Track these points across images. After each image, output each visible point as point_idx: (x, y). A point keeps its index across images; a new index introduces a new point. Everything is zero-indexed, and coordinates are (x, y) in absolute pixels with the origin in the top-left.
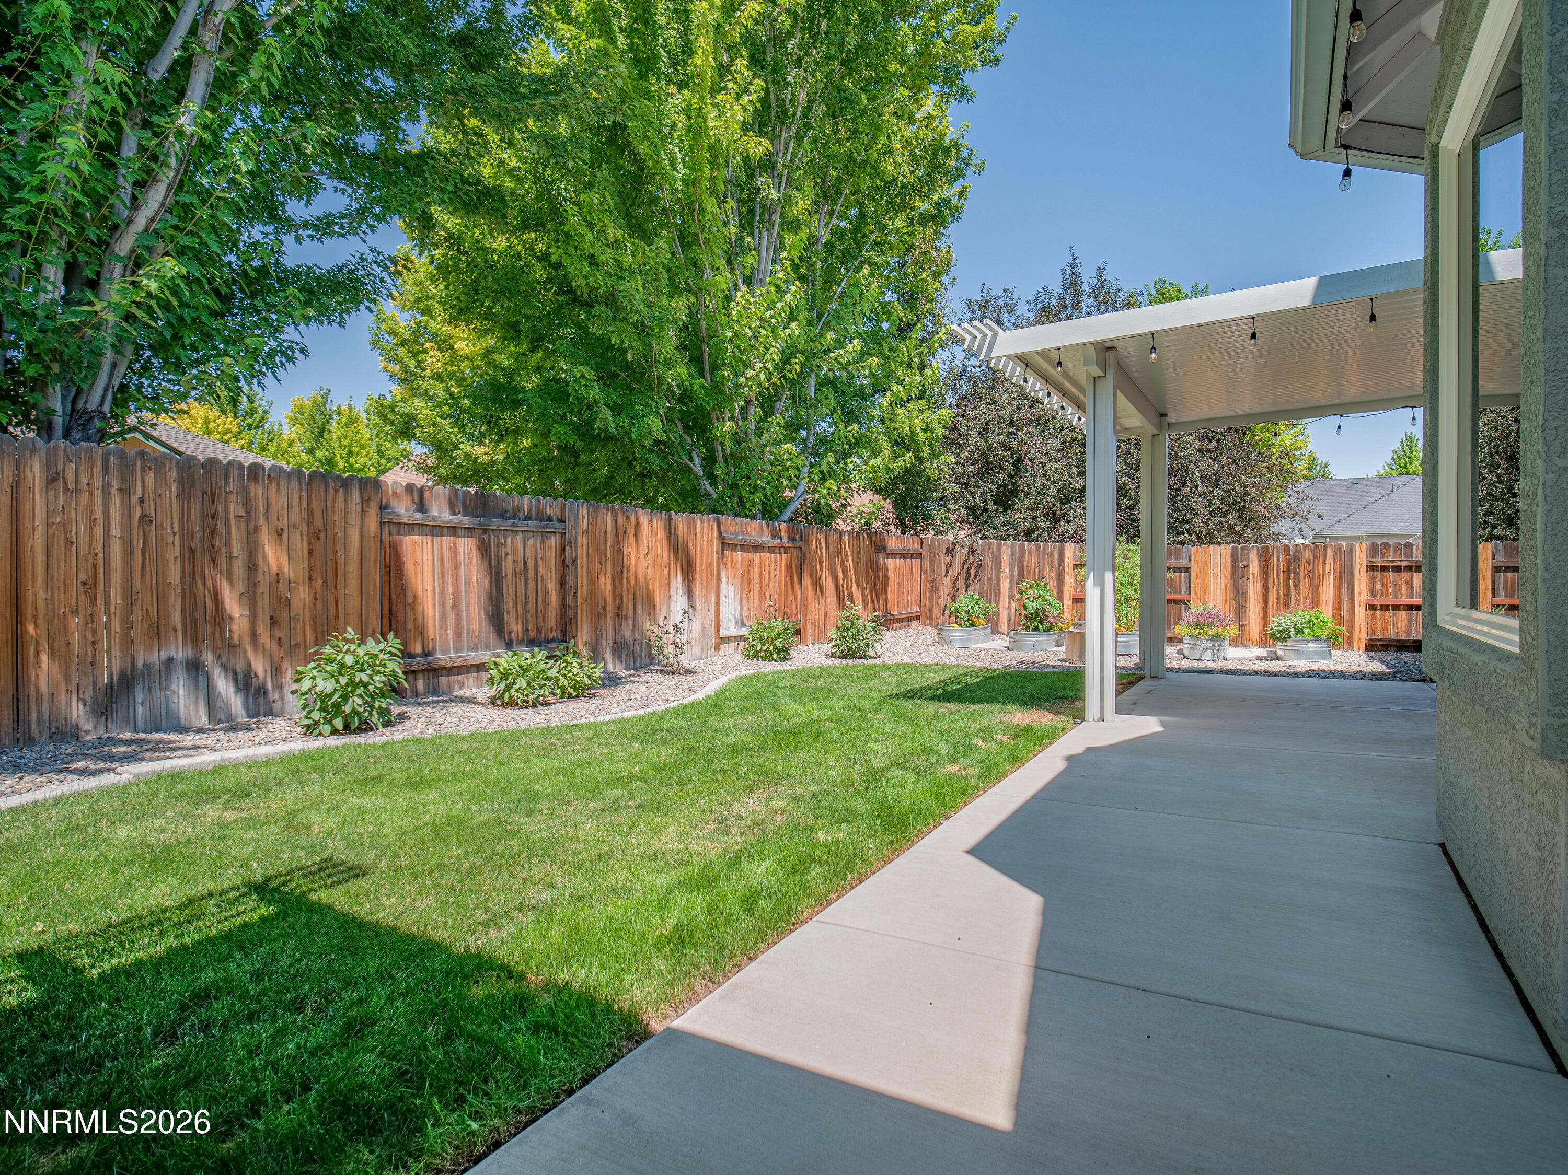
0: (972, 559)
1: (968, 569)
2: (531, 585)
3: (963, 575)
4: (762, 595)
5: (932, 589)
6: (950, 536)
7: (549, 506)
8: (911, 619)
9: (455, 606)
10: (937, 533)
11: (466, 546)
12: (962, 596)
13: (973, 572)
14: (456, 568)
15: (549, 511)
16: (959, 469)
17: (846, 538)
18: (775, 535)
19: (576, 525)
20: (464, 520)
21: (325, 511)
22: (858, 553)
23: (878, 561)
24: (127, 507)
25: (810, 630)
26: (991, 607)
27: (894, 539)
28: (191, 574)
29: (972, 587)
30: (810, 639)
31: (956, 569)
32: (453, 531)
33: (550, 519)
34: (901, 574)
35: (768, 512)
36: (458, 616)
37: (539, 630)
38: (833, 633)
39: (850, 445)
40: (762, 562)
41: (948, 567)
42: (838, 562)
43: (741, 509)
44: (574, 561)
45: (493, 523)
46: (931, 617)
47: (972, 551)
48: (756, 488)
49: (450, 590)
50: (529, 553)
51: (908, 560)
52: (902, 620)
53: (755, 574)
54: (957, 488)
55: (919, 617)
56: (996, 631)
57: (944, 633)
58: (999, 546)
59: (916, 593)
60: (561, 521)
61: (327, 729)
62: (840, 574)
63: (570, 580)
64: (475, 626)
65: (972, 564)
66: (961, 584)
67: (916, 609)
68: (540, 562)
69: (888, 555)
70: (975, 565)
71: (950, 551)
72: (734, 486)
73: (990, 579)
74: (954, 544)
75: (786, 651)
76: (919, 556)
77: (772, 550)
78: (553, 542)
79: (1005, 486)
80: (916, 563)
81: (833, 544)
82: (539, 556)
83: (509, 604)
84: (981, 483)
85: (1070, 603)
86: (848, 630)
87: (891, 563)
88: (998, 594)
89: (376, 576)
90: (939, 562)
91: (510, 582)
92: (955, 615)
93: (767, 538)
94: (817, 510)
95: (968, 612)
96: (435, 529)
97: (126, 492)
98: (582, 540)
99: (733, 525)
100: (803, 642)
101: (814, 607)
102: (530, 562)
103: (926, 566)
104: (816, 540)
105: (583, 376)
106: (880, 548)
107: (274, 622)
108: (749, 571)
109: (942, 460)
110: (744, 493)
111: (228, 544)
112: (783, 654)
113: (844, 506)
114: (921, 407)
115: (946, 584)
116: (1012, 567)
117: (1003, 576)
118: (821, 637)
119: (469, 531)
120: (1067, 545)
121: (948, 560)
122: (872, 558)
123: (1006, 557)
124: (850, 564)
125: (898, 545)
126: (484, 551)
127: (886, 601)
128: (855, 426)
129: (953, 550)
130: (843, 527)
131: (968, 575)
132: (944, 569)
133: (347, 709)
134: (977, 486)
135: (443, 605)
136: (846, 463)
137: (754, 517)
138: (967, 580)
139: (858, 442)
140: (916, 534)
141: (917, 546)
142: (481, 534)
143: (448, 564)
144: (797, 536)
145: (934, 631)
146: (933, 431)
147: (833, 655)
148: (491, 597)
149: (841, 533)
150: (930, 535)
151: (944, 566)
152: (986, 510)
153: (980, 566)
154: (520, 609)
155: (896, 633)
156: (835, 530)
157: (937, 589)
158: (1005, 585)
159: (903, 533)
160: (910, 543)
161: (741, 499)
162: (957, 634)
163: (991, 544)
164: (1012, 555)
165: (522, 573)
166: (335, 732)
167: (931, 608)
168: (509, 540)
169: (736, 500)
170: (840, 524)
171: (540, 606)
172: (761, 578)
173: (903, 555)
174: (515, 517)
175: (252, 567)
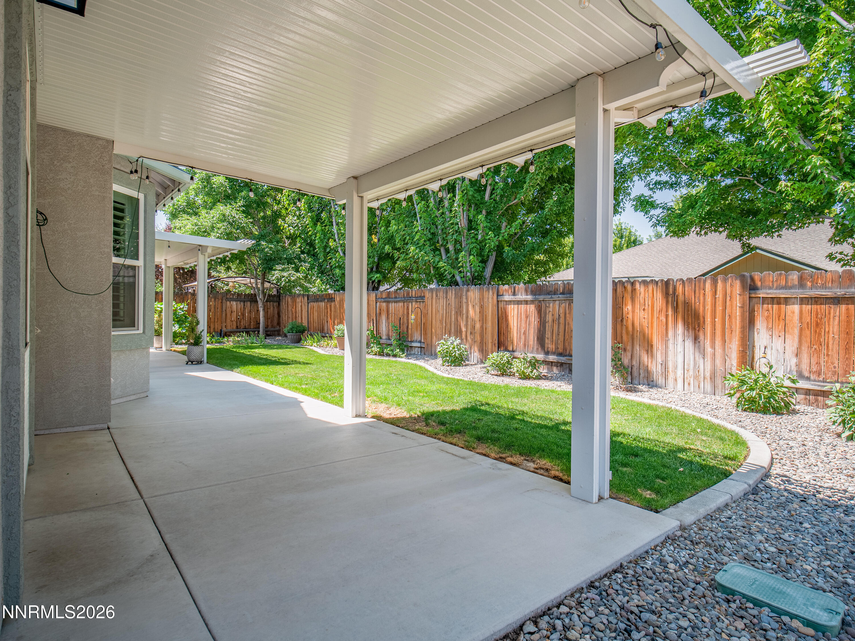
2: (562, 327)
9: (525, 334)
11: (532, 308)
14: (527, 317)
20: (529, 297)
24: (446, 301)
28: (456, 319)
32: (526, 302)
37: (565, 349)
45: (541, 298)
49: (523, 326)
50: (562, 311)
68: (568, 315)
82: (567, 312)
83: (548, 334)
91: (550, 325)
96: (519, 302)
102: (562, 315)
107: (471, 333)
119: (532, 302)
126: (539, 310)
142: (537, 303)
148: (539, 330)
154: (554, 338)
165: (556, 320)
168: (551, 305)
171: (567, 337)
174: (555, 294)
175: (467, 317)
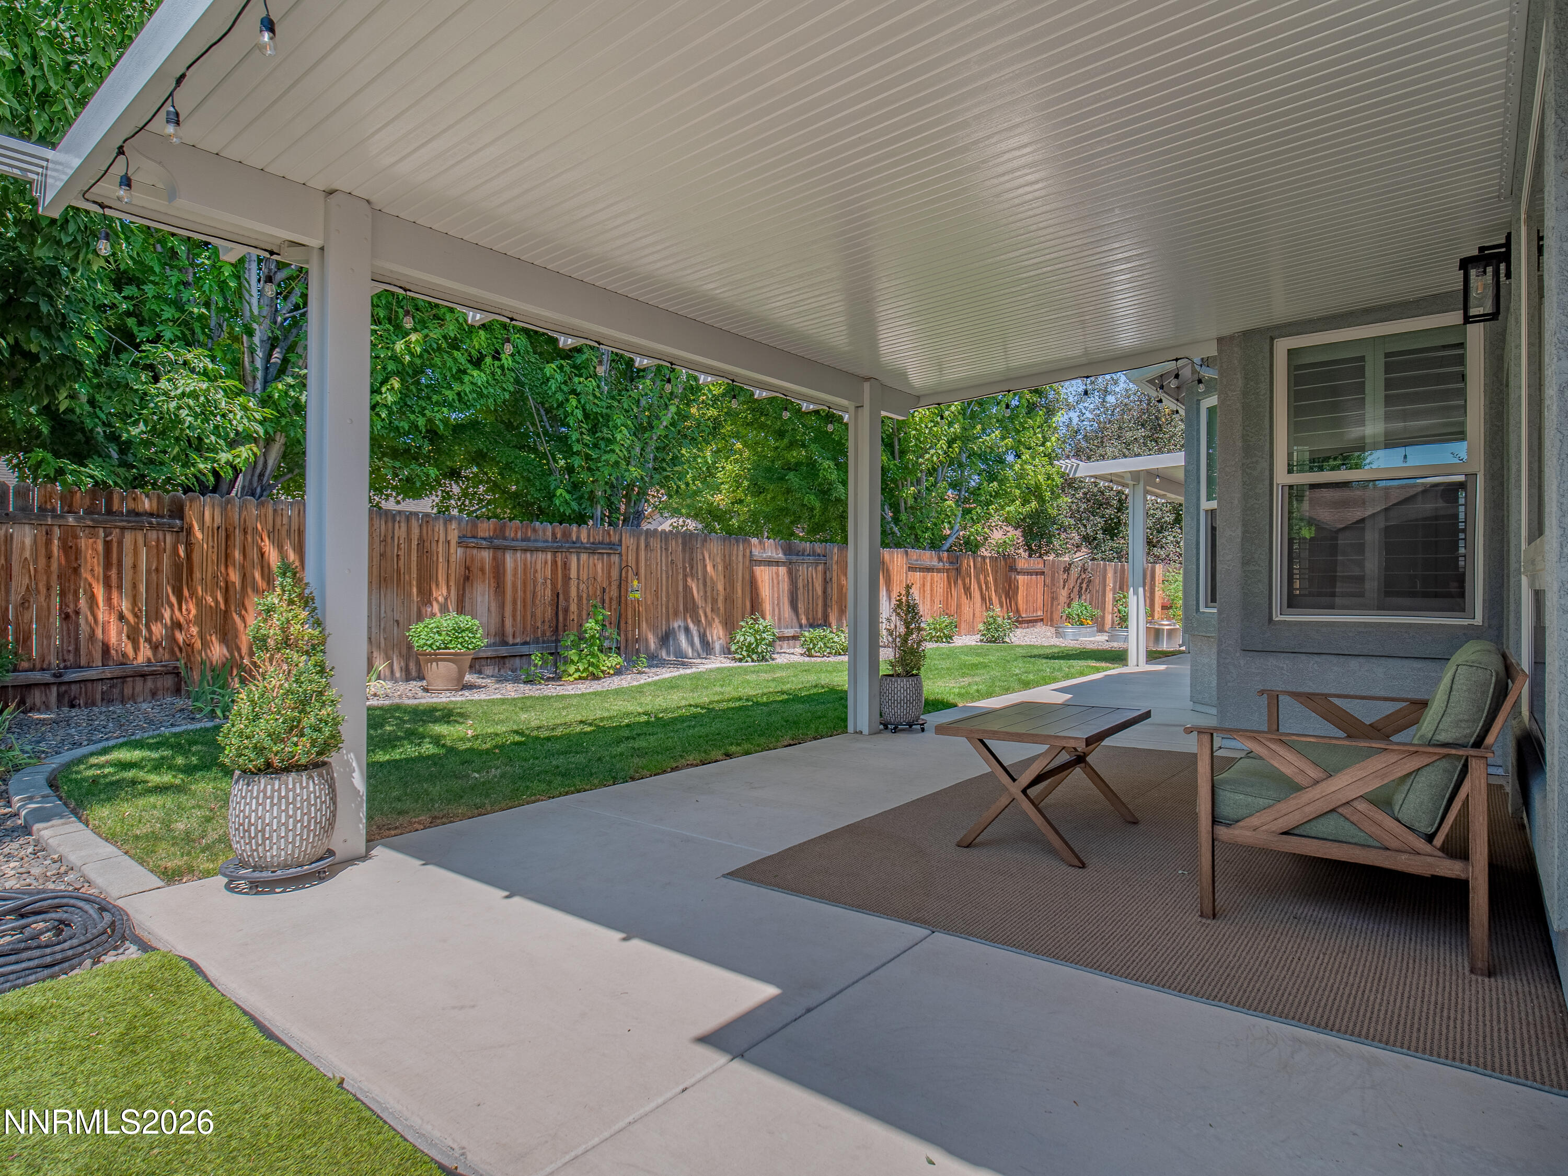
0: (1084, 576)
1: (1081, 583)
2: (811, 592)
3: (1077, 588)
4: (932, 601)
5: (1053, 599)
6: (1066, 558)
7: (819, 548)
8: (1036, 621)
9: (778, 604)
10: (1057, 555)
11: (782, 570)
12: (1075, 604)
13: (1084, 586)
14: (778, 583)
15: (818, 551)
16: (1074, 507)
17: (988, 561)
18: (940, 559)
19: (832, 558)
20: (782, 558)
21: (730, 556)
22: (997, 572)
23: (1010, 577)
24: (667, 557)
25: (963, 625)
26: (1097, 612)
27: (1023, 561)
29: (1084, 597)
30: (963, 632)
31: (1071, 583)
32: (777, 563)
33: (819, 555)
34: (1028, 586)
35: (934, 545)
36: (779, 609)
37: (814, 619)
38: (981, 626)
39: (991, 496)
40: (932, 579)
41: (1065, 582)
42: (982, 577)
43: (917, 543)
44: (831, 579)
45: (794, 558)
46: (1052, 620)
47: (1084, 570)
48: (927, 528)
49: (776, 595)
50: (809, 574)
51: (1034, 577)
52: (1030, 621)
53: (928, 587)
54: (1072, 522)
55: (1042, 620)
56: (1101, 630)
57: (1060, 630)
58: (1105, 566)
59: (1040, 601)
60: (824, 556)
61: (749, 659)
62: (984, 587)
63: (829, 590)
64: (787, 615)
65: (1083, 580)
66: (1075, 595)
67: (1040, 613)
68: (814, 580)
69: (1018, 573)
70: (1086, 581)
71: (1067, 570)
72: (912, 528)
73: (1097, 591)
74: (1070, 565)
75: (951, 638)
76: (1043, 573)
77: (939, 571)
78: (820, 568)
79: (1111, 519)
80: (1041, 578)
81: (979, 565)
82: (814, 576)
83: (801, 603)
84: (1092, 518)
85: (1160, 610)
86: (990, 625)
87: (1020, 578)
88: (1104, 602)
89: (748, 589)
90: (1058, 578)
91: (801, 591)
92: (1069, 617)
93: (935, 563)
94: (967, 542)
95: (1078, 615)
96: (770, 563)
97: (667, 549)
98: (835, 567)
99: (914, 554)
100: (959, 635)
101: (967, 610)
102: (810, 580)
103: (1048, 581)
104: (968, 563)
105: (829, 467)
106: (1012, 569)
108: (924, 585)
109: (1060, 501)
110: (919, 533)
111: (697, 573)
112: (949, 638)
113: (986, 539)
114: (1044, 463)
115: (1063, 594)
116: (1115, 583)
117: (1108, 588)
118: (971, 631)
119: (784, 564)
120: (1157, 566)
121: (1065, 576)
122: (1006, 575)
123: (1110, 574)
124: (990, 579)
125: (1026, 565)
126: (790, 572)
127: (1016, 604)
128: (995, 483)
129: (1069, 569)
130: (987, 554)
131: (1081, 588)
132: (1062, 583)
133: (760, 650)
134: (1088, 520)
135: (773, 604)
136: (988, 509)
137: (924, 549)
138: (1080, 592)
139: (997, 495)
140: (1040, 556)
141: (1041, 566)
142: (789, 564)
143: (775, 581)
144: (955, 561)
145: (1053, 630)
146: (1053, 480)
147: (981, 641)
149: (984, 558)
150: (1051, 557)
151: (1062, 581)
152: (1095, 539)
153: (1090, 581)
154: (806, 607)
155: (1025, 631)
156: (981, 556)
157: (1057, 598)
158: (1109, 596)
159: (1030, 556)
160: (1035, 563)
161: (916, 536)
162: (1070, 630)
163: (1099, 565)
164: (1115, 573)
165: (806, 586)
166: (753, 661)
167: (1052, 613)
168: (801, 567)
169: (913, 537)
170: (983, 552)
171: (814, 605)
172: (932, 590)
173: (1030, 573)
174: (803, 555)
